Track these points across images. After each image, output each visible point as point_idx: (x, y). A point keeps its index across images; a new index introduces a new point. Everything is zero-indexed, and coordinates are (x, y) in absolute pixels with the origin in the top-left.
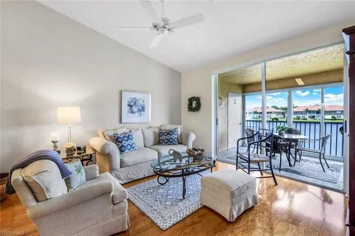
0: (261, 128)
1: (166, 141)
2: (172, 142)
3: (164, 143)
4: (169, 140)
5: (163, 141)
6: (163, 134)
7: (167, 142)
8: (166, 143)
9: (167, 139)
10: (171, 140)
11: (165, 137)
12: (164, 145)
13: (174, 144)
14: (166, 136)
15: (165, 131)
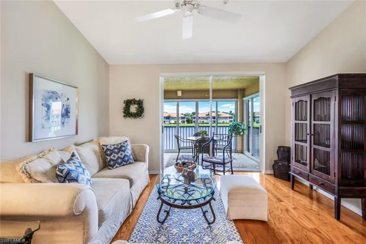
0: (215, 133)
1: (120, 161)
2: (128, 160)
3: (117, 165)
4: (123, 159)
5: (115, 162)
6: (112, 152)
7: (122, 162)
8: (119, 164)
9: (120, 158)
10: (126, 159)
11: (117, 156)
12: (117, 167)
13: (130, 163)
14: (117, 153)
15: (113, 147)
